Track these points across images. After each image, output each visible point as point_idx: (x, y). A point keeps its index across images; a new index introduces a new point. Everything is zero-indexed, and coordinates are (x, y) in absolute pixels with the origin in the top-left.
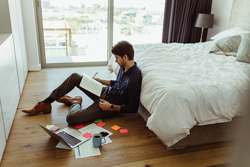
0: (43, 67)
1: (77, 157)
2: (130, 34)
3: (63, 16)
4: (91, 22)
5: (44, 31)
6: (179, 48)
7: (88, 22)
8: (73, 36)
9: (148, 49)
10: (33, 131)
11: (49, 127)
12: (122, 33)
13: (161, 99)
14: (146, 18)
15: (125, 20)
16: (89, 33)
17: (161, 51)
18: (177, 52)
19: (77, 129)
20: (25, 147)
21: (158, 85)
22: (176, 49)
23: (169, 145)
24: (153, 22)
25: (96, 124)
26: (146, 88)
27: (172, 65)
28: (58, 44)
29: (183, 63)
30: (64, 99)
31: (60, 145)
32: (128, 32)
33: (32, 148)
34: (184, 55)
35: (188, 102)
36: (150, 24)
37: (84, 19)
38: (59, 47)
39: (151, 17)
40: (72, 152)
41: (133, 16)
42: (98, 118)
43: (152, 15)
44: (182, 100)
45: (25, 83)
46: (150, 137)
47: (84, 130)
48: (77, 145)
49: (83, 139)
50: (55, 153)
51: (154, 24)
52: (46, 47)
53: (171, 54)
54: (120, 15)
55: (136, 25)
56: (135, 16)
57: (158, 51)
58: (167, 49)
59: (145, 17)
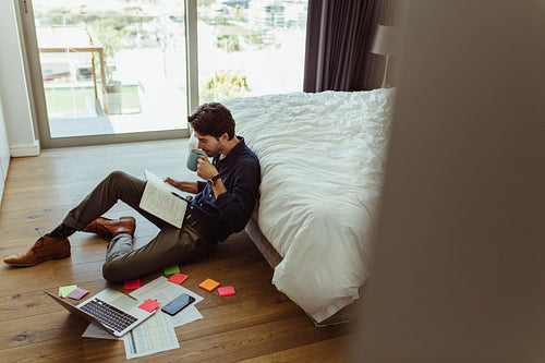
0: (43, 147)
1: (130, 355)
2: (237, 48)
3: (83, 6)
4: (147, 21)
5: (41, 54)
6: (339, 104)
7: (141, 20)
8: (108, 60)
9: (274, 108)
10: (31, 302)
11: (65, 292)
12: (219, 46)
13: (300, 231)
14: (272, 11)
15: (225, 16)
16: (144, 46)
17: (302, 113)
18: (333, 116)
19: (127, 292)
20: (14, 339)
21: (294, 198)
22: (333, 109)
23: (319, 319)
24: (286, 20)
25: (168, 277)
26: (270, 203)
27: (322, 151)
28: (74, 72)
29: (347, 143)
30: (97, 224)
31: (91, 332)
32: (232, 43)
33: (31, 342)
34: (349, 125)
35: (354, 234)
36: (281, 23)
37: (133, 14)
38: (78, 84)
39: (282, 8)
40: (118, 345)
41: (243, 7)
42: (171, 265)
43: (284, 5)
44: (343, 230)
45: (5, 188)
46: (281, 302)
47: (144, 293)
48: (129, 328)
49: (141, 315)
50: (82, 349)
51: (290, 24)
52: (46, 85)
53: (322, 121)
54: (213, 5)
55: (250, 26)
56: (247, 7)
57: (294, 115)
58: (314, 107)
59: (269, 9)
